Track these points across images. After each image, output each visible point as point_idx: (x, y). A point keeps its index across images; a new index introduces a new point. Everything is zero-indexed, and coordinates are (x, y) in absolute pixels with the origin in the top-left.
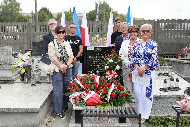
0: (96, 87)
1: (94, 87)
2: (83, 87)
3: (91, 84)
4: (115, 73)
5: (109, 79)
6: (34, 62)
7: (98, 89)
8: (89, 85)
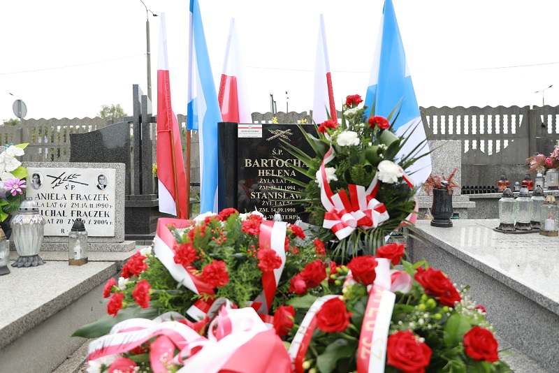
0: (266, 283)
1: (258, 283)
2: (190, 283)
3: (238, 262)
4: (374, 203)
5: (342, 234)
6: (39, 183)
7: (280, 295)
8: (220, 271)
